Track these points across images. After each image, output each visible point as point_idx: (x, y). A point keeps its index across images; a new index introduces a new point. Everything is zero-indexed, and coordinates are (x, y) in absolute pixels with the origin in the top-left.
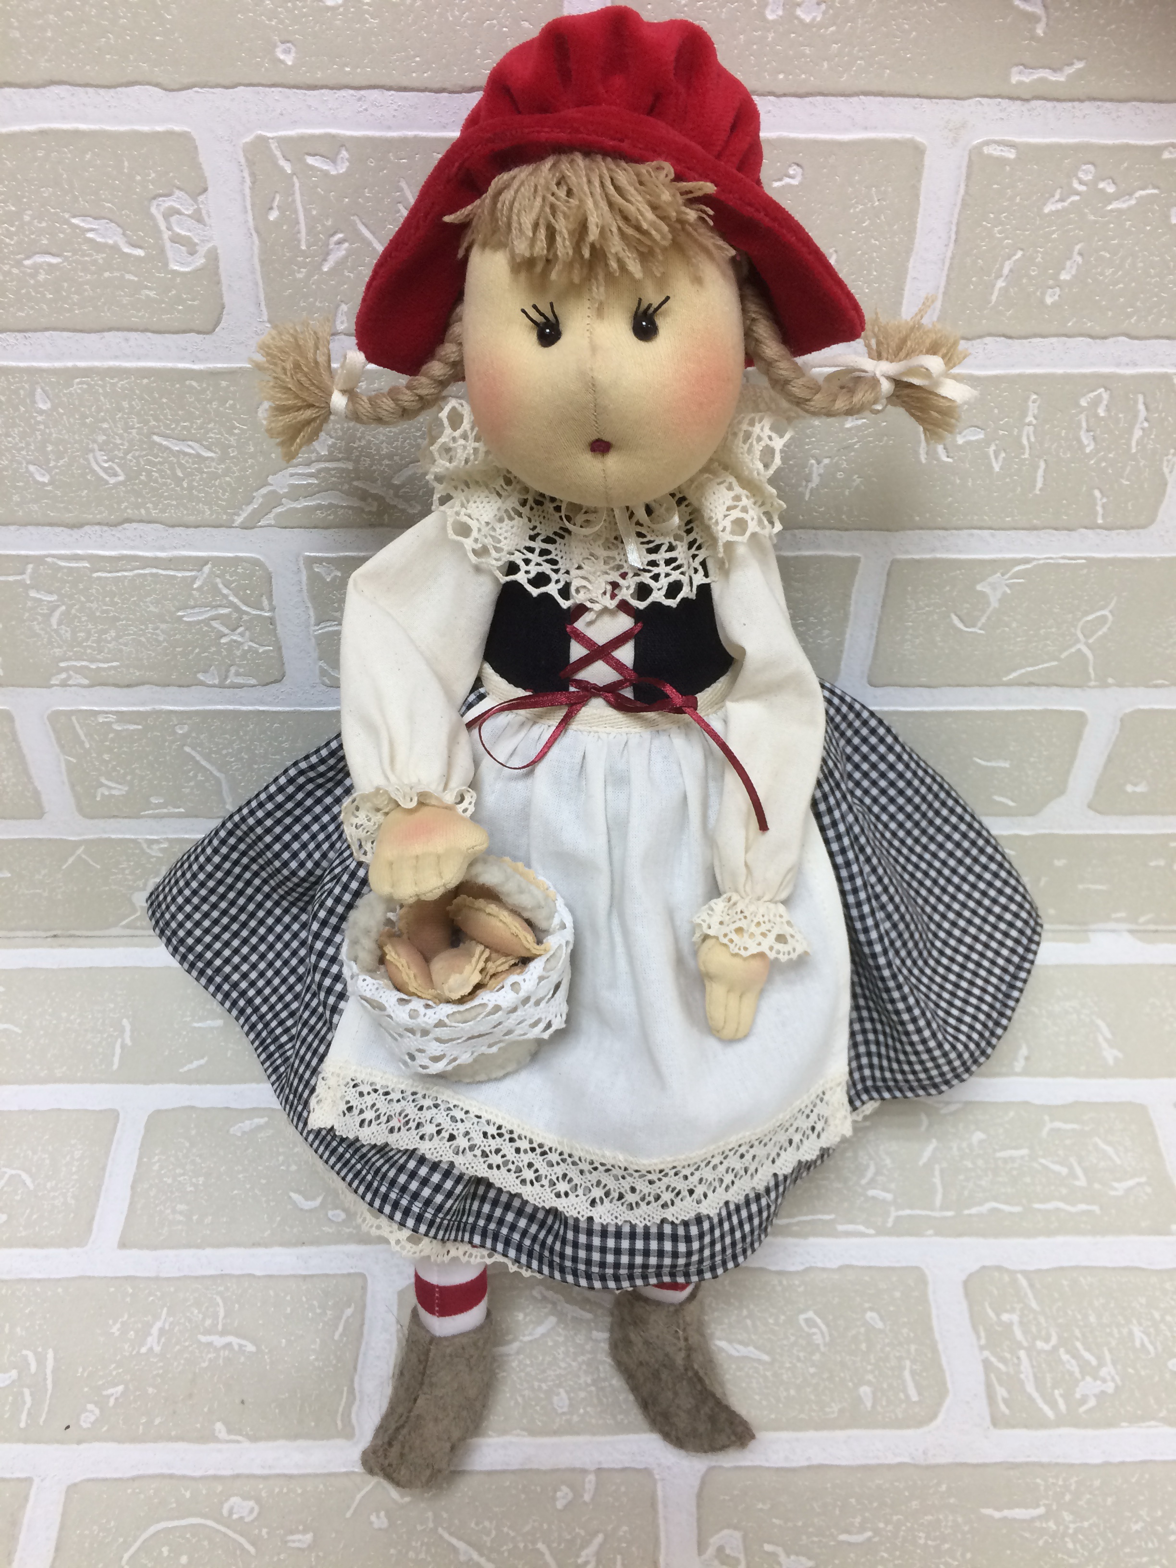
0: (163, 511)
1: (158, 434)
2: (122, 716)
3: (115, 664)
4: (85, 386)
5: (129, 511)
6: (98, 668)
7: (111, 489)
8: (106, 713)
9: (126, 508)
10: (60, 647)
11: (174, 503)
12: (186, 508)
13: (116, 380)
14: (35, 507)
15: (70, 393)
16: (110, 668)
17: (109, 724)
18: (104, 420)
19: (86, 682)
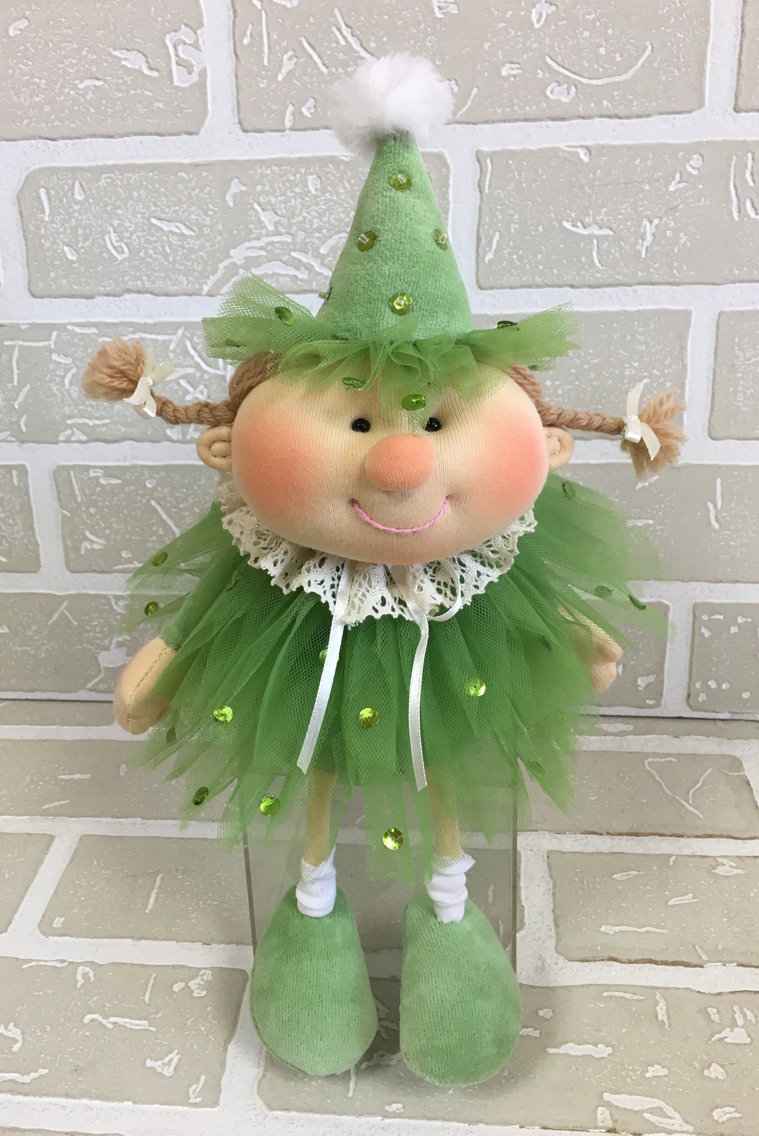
0: (154, 283)
1: (155, 217)
2: (108, 471)
3: (107, 421)
4: (109, 180)
5: (130, 283)
6: (95, 425)
7: (118, 265)
8: (96, 467)
9: (129, 280)
10: (69, 406)
11: (162, 275)
12: (171, 280)
13: (131, 174)
14: (64, 282)
15: (99, 186)
16: (103, 425)
17: (97, 478)
18: (119, 208)
19: (84, 438)
